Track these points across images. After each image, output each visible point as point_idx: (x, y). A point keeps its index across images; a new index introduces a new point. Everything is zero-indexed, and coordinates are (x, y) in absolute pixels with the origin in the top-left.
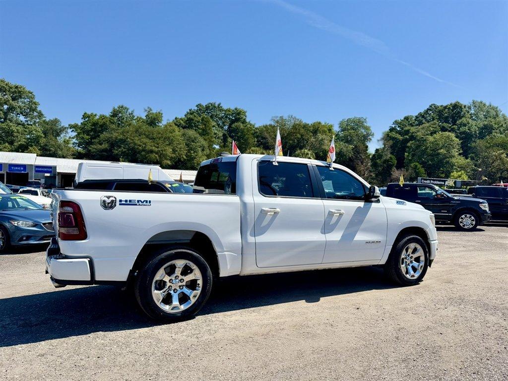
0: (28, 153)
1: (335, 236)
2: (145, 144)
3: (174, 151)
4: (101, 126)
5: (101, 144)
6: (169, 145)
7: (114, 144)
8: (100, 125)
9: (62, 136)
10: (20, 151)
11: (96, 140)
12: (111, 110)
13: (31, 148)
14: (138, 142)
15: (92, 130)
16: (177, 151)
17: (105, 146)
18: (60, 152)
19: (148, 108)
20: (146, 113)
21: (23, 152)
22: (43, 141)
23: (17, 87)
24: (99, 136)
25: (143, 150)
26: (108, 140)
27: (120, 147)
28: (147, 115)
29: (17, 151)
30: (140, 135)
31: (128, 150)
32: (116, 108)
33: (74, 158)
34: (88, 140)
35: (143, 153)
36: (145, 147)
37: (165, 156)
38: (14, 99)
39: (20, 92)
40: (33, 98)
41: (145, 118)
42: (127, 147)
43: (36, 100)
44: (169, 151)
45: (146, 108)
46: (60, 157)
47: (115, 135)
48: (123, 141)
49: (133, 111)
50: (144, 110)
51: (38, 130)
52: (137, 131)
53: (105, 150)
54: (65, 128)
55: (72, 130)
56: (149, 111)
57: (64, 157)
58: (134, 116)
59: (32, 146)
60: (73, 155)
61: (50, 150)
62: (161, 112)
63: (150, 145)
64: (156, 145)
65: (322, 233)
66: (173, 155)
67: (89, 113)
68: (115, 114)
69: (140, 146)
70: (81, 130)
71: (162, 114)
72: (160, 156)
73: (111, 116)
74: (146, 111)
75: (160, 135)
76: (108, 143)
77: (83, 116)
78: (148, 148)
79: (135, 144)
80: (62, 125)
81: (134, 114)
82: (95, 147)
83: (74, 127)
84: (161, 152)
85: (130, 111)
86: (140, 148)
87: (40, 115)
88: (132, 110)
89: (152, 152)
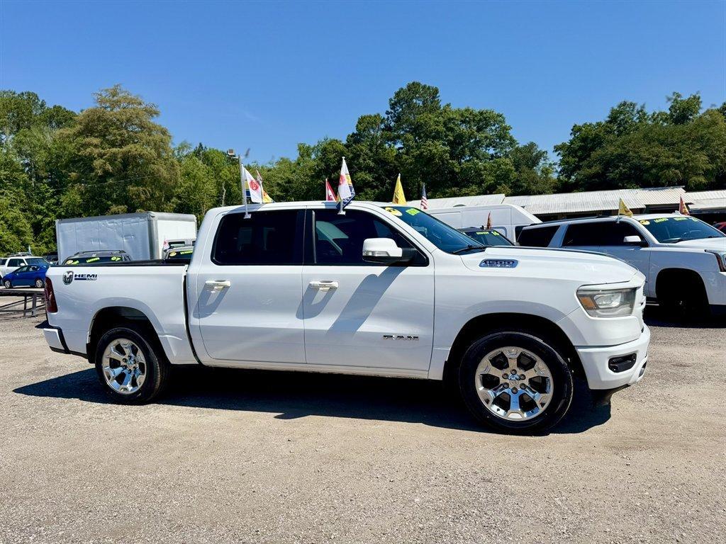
0: (496, 194)
1: (323, 323)
2: (657, 156)
3: (712, 158)
4: (593, 140)
5: (590, 167)
6: (702, 149)
7: (608, 164)
8: (591, 140)
9: (540, 164)
10: (488, 192)
11: (585, 163)
12: (608, 113)
13: (499, 187)
14: (645, 155)
15: (580, 148)
16: (718, 157)
17: (596, 169)
18: (534, 187)
19: (674, 93)
20: (670, 104)
21: (491, 193)
22: (514, 175)
23: (481, 113)
24: (589, 156)
25: (654, 166)
26: (600, 160)
27: (618, 167)
28: (672, 107)
29: (485, 193)
30: (649, 143)
31: (630, 169)
32: (616, 108)
33: (554, 193)
34: (574, 164)
35: (654, 171)
36: (657, 161)
37: (695, 170)
38: (479, 130)
39: (485, 119)
40: (504, 122)
41: (669, 112)
42: (628, 165)
43: (507, 124)
44: (702, 160)
45: (671, 96)
46: (535, 194)
47: (611, 150)
48: (622, 157)
49: (643, 107)
50: (666, 100)
51: (508, 163)
52: (645, 136)
53: (596, 175)
54: (544, 153)
55: (558, 153)
56: (675, 100)
57: (540, 193)
58: (645, 114)
59: (500, 184)
60: (554, 188)
61: (522, 187)
62: (697, 96)
63: (665, 155)
64: (677, 154)
65: (298, 317)
66: (710, 167)
67: (580, 124)
68: (613, 118)
69: (648, 160)
70: (566, 151)
71: (699, 98)
72: (683, 173)
73: (607, 122)
74: (669, 99)
75: (684, 137)
76: (600, 163)
77: (572, 130)
78: (663, 160)
79: (641, 158)
80: (539, 150)
81: (646, 110)
82: (583, 173)
83: (560, 149)
84: (686, 163)
85: (638, 107)
86: (648, 163)
87: (512, 142)
88: (642, 104)
89: (668, 166)
